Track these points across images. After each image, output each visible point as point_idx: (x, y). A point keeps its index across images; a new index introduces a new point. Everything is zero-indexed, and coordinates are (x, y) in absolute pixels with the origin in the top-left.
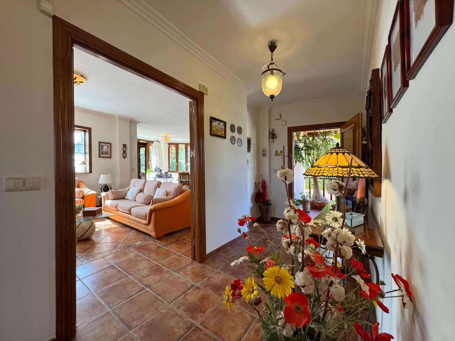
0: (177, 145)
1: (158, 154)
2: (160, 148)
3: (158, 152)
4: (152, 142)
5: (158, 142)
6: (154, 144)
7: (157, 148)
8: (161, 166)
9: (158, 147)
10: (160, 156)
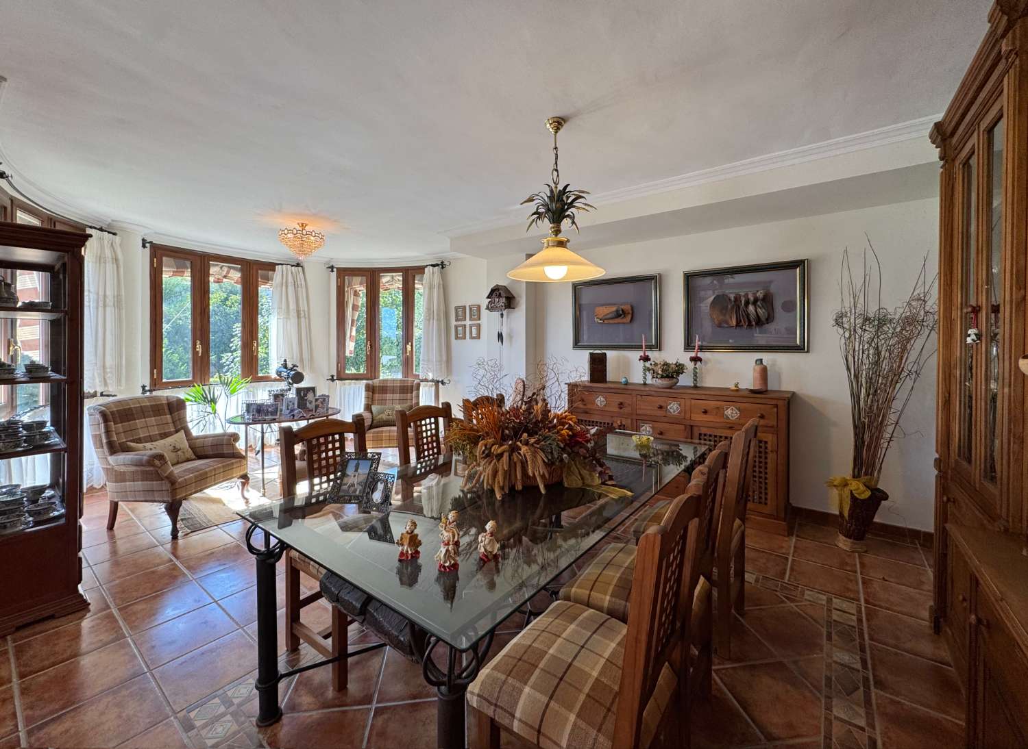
0: (372, 276)
1: (293, 314)
2: (302, 292)
3: (292, 306)
4: (271, 266)
5: (298, 265)
6: (277, 275)
7: (291, 289)
8: (306, 356)
9: (296, 286)
10: (303, 320)
